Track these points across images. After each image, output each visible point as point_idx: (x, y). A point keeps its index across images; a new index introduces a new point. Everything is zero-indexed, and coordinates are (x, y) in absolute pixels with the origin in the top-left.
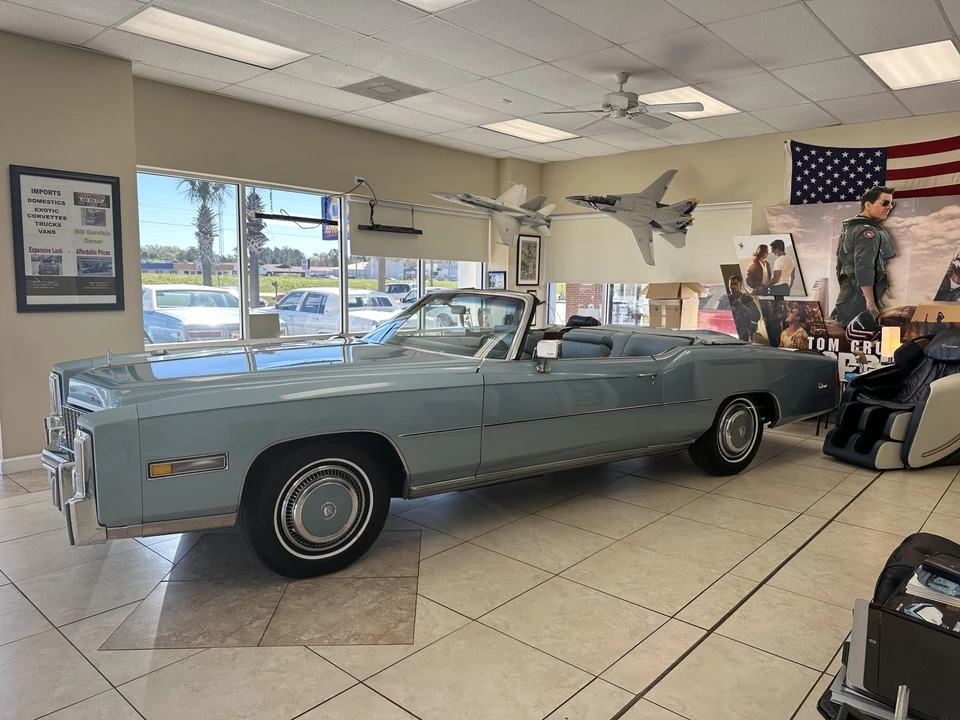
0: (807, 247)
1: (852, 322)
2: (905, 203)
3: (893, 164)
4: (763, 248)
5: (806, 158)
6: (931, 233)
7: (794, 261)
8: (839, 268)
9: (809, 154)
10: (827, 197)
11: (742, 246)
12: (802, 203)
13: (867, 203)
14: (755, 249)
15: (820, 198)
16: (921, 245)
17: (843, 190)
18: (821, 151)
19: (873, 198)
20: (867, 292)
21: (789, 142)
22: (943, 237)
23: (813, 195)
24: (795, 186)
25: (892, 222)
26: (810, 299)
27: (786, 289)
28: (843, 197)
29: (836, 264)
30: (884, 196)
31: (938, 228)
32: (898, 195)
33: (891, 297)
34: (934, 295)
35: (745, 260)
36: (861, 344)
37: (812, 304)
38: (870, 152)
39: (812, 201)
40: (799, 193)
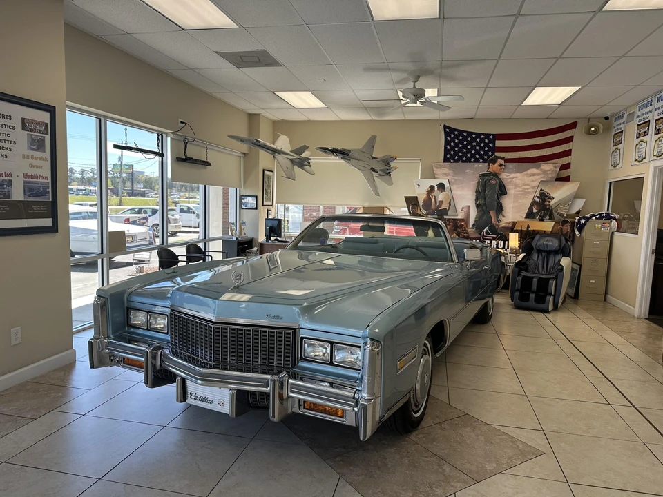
0: (457, 188)
1: (485, 230)
2: (511, 165)
3: (499, 143)
4: (432, 187)
5: (452, 135)
6: (523, 182)
7: (450, 195)
8: (477, 200)
9: (454, 134)
10: (464, 159)
11: (419, 186)
12: (450, 162)
13: (491, 164)
14: (427, 188)
15: (460, 159)
16: (518, 189)
17: (473, 156)
18: (461, 132)
19: (494, 162)
20: (492, 214)
21: (443, 125)
22: (528, 185)
23: (456, 158)
24: (446, 152)
25: (504, 176)
26: (459, 217)
27: (445, 212)
28: (473, 160)
29: (475, 198)
30: (500, 161)
31: (527, 180)
32: (507, 161)
33: (504, 217)
34: (525, 216)
35: (421, 194)
36: (491, 242)
37: (461, 220)
38: (487, 136)
39: (456, 161)
40: (448, 156)
